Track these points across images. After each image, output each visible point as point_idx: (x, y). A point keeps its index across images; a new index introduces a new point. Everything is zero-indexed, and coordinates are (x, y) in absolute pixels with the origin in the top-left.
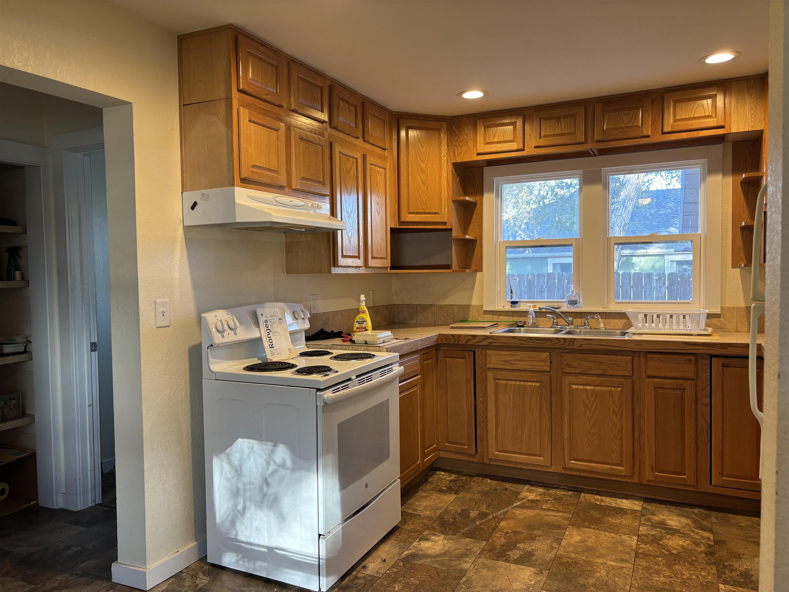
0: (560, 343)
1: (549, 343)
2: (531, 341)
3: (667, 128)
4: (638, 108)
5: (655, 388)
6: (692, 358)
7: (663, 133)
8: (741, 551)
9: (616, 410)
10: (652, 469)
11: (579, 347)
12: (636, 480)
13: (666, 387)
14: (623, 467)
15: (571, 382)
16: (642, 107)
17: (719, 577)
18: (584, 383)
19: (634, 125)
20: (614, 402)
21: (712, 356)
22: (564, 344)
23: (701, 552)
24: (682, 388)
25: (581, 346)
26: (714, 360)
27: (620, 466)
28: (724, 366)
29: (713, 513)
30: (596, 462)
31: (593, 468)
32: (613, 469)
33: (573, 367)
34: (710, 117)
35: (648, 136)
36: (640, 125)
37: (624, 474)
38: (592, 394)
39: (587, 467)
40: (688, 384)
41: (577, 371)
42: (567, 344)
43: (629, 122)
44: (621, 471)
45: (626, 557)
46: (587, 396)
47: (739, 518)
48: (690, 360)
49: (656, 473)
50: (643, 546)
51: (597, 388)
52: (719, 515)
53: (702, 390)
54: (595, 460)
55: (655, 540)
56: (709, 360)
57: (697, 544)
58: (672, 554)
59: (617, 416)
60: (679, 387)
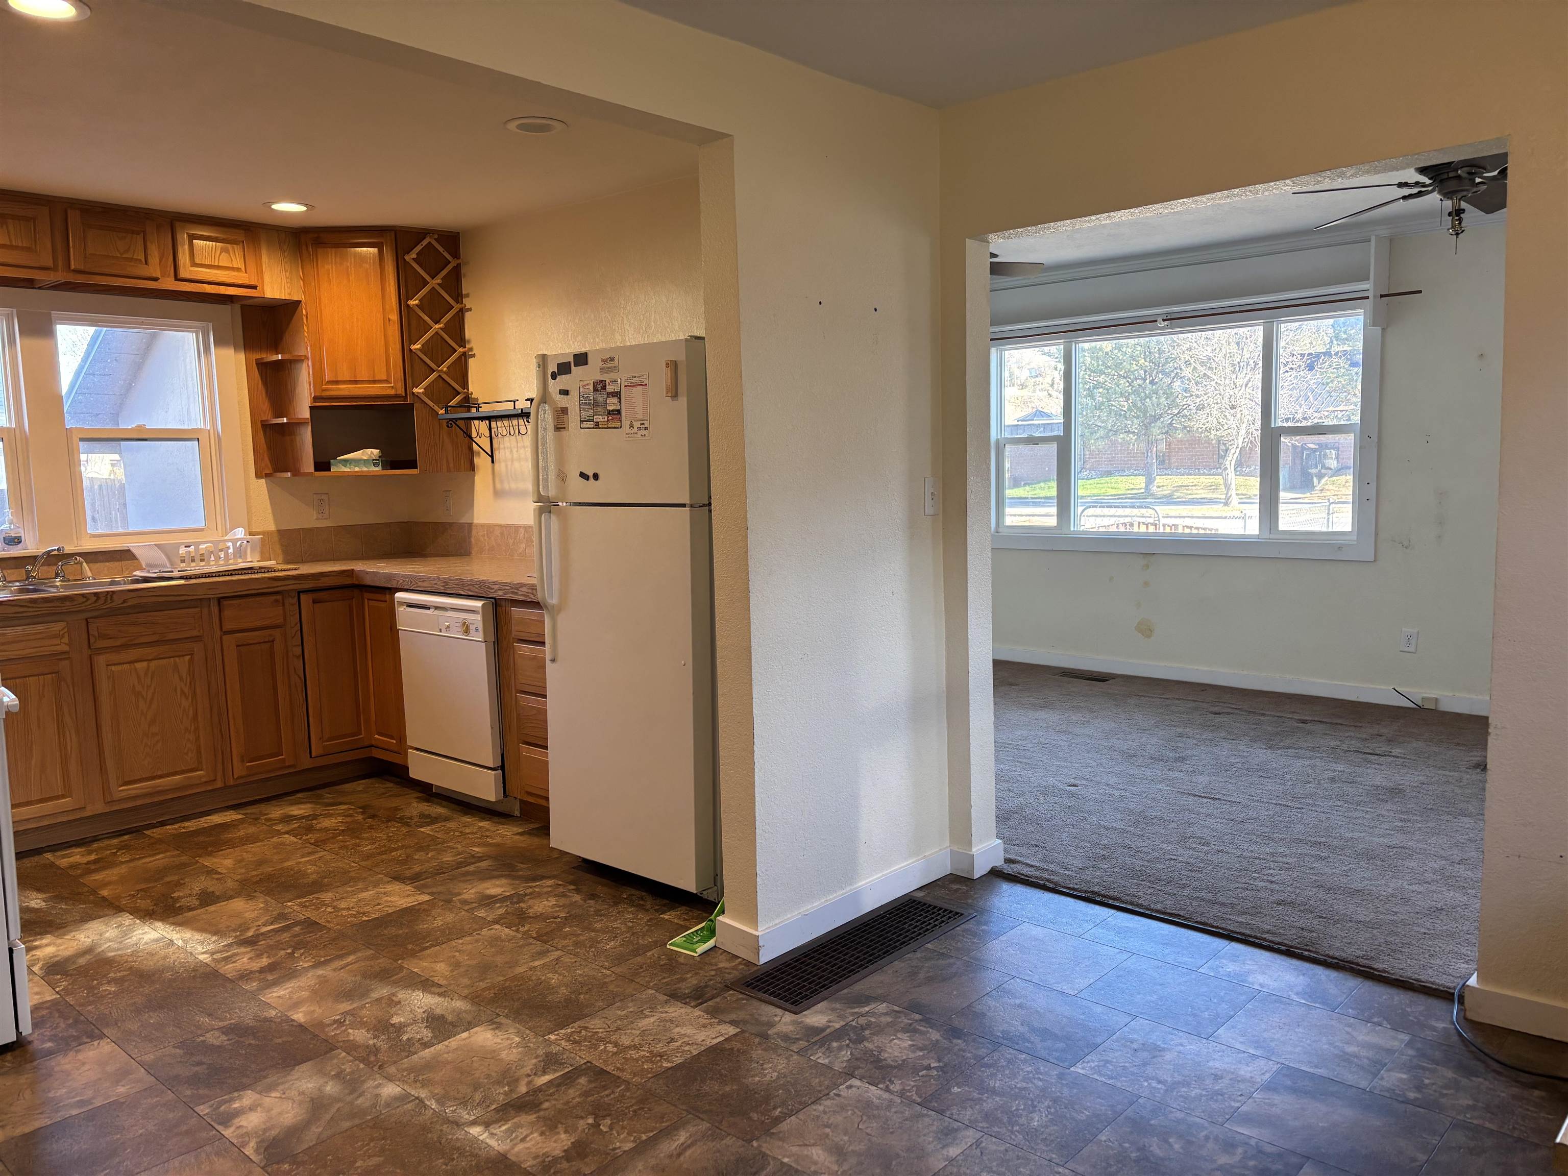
0: (89, 602)
1: (68, 603)
2: (34, 605)
3: (183, 274)
4: (138, 233)
5: (238, 646)
6: (279, 597)
7: (177, 279)
8: (394, 805)
9: (186, 690)
10: (242, 761)
11: (122, 603)
12: (219, 784)
13: (251, 642)
14: (202, 770)
15: (110, 663)
16: (144, 232)
17: (410, 826)
18: (132, 659)
19: (135, 257)
20: (181, 679)
21: (299, 593)
22: (96, 601)
23: (364, 819)
24: (271, 639)
25: (124, 601)
26: (303, 596)
27: (197, 770)
28: (314, 602)
29: (319, 792)
30: (161, 777)
31: (159, 786)
32: (189, 778)
33: (111, 638)
34: (238, 270)
35: (156, 279)
36: (143, 260)
37: (204, 780)
38: (146, 674)
39: (146, 788)
40: (277, 633)
41: (118, 643)
42: (101, 602)
43: (127, 251)
44: (200, 777)
45: (306, 850)
46: (139, 678)
47: (347, 787)
48: (276, 601)
49: (248, 764)
50: (304, 837)
51: (153, 664)
52: (327, 790)
53: (293, 638)
54: (159, 773)
55: (310, 829)
56: (296, 598)
57: (351, 816)
58: (343, 831)
59: (187, 698)
60: (267, 640)
